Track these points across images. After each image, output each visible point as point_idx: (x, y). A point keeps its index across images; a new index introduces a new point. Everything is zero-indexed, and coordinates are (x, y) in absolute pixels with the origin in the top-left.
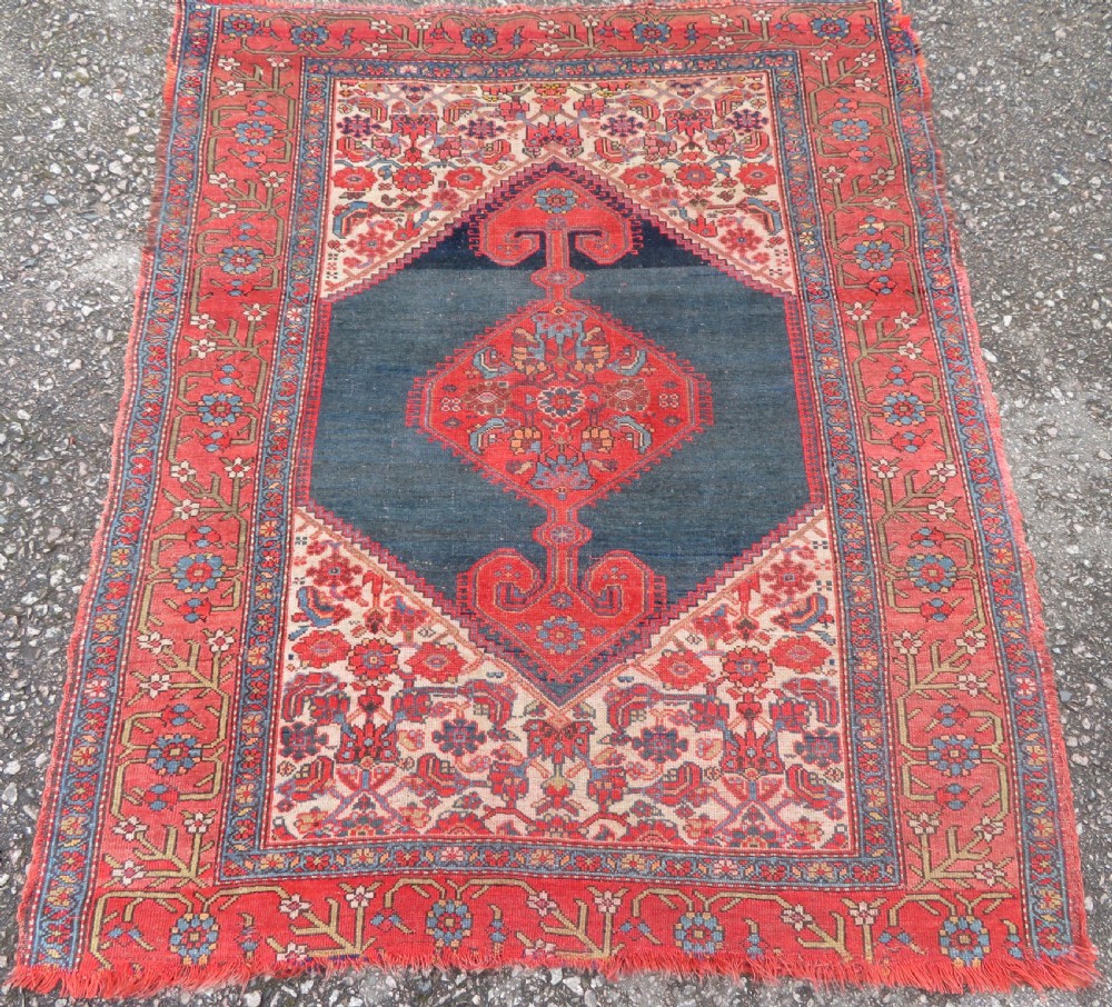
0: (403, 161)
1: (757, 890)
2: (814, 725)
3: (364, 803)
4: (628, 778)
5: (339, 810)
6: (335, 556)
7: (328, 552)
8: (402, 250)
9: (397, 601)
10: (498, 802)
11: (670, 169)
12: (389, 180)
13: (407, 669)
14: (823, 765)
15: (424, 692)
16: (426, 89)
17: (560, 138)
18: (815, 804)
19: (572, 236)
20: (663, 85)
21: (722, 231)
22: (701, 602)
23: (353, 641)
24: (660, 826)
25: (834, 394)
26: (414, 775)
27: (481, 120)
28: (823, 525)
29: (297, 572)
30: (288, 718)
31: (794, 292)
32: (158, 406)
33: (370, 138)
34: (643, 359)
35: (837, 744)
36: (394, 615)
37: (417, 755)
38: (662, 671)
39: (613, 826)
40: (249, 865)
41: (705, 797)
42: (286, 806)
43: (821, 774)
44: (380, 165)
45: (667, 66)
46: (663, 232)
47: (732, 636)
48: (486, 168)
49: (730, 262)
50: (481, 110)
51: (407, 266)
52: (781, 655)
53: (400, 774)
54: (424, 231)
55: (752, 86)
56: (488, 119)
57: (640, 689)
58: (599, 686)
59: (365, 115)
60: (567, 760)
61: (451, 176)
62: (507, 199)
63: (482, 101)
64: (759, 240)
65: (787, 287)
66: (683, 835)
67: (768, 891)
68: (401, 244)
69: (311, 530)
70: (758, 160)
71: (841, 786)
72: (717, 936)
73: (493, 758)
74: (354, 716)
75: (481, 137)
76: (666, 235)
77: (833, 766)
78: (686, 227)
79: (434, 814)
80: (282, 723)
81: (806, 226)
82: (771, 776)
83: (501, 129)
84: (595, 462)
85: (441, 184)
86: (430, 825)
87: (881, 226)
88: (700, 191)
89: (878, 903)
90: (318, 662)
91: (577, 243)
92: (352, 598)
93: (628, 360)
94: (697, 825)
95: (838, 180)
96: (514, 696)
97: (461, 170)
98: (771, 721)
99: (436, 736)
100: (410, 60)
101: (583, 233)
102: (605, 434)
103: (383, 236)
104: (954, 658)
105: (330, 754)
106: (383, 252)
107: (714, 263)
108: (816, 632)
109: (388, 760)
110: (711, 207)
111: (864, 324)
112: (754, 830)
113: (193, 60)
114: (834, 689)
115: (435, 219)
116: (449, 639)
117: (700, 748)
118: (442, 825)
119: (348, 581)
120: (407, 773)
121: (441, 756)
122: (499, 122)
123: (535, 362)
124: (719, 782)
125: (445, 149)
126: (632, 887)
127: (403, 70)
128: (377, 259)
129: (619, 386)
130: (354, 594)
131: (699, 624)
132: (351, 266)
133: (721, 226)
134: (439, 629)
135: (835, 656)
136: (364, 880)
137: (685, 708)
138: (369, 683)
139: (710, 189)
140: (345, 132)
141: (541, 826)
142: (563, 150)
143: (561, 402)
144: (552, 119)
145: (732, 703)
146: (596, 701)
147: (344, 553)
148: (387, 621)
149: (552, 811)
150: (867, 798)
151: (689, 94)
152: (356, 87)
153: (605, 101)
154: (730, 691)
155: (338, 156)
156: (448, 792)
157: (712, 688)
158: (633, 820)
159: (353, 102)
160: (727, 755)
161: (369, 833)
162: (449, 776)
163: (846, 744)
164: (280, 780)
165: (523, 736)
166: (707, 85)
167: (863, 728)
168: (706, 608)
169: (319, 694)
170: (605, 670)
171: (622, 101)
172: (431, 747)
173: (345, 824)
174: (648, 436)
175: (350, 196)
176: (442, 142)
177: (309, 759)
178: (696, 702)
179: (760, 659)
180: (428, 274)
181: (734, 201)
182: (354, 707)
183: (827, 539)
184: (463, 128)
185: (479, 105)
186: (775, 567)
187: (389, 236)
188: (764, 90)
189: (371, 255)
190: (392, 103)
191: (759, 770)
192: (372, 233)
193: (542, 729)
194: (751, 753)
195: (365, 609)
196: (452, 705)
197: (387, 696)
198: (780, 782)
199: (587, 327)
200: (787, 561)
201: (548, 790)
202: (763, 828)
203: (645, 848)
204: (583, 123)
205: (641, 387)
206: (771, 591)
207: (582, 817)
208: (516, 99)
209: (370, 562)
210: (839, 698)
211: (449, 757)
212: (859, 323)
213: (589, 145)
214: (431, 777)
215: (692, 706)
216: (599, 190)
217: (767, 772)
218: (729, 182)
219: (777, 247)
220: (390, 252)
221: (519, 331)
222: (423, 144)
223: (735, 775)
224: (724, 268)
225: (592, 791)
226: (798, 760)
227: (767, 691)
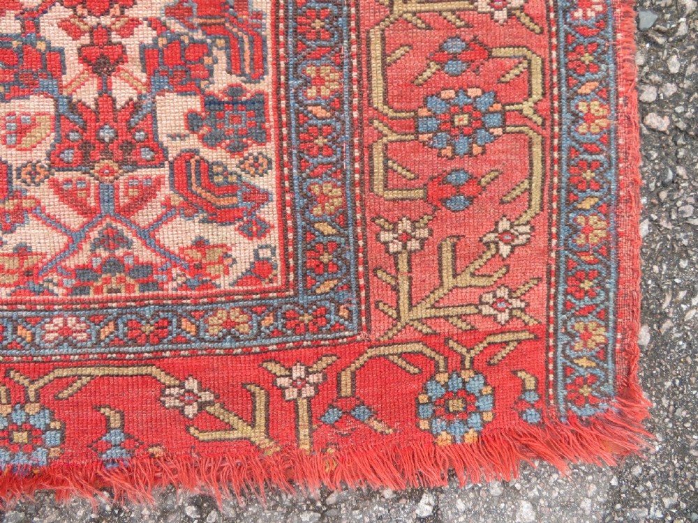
1: (120, 360)
2: (221, 80)
14: (234, 150)
18: (219, 216)
35: (262, 113)
41: (19, 215)
43: (232, 163)
67: (139, 361)
71: (267, 183)
72: (52, 438)
77: (254, 150)
82: (142, 173)
89: (323, 364)
112: (114, 265)
114: (259, 14)
117: (10, 129)
124: (45, 186)
145: (70, 48)
150: (311, 200)
154: (65, 26)
157: (30, 20)
160: (62, 142)
163: (277, 108)
167: (308, 82)
191: (121, 163)
194: (106, 134)
198: (159, 182)
202: (129, 261)
210: (267, 32)
217: (136, 165)
226: (192, 142)
227: (135, 22)
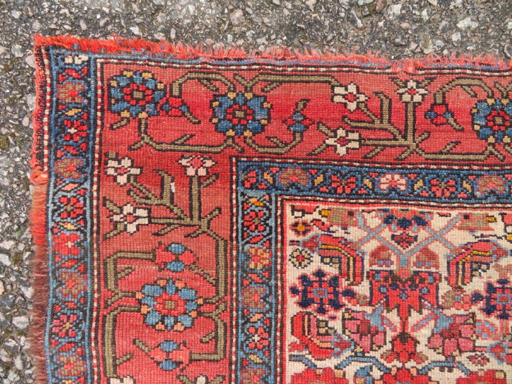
0: (388, 357)
16: (422, 222)
27: (504, 282)
33: (339, 314)
44: (355, 366)
50: (504, 262)
59: (331, 270)
63: (504, 244)
75: (504, 315)
97: (474, 378)
100: (396, 165)
113: (68, 163)
127: (384, 183)
140: (304, 303)
152: (316, 215)
155: (294, 346)
159: (311, 245)
176: (446, 324)
184: (477, 297)
185: (500, 252)
190: (371, 246)
222: (418, 326)
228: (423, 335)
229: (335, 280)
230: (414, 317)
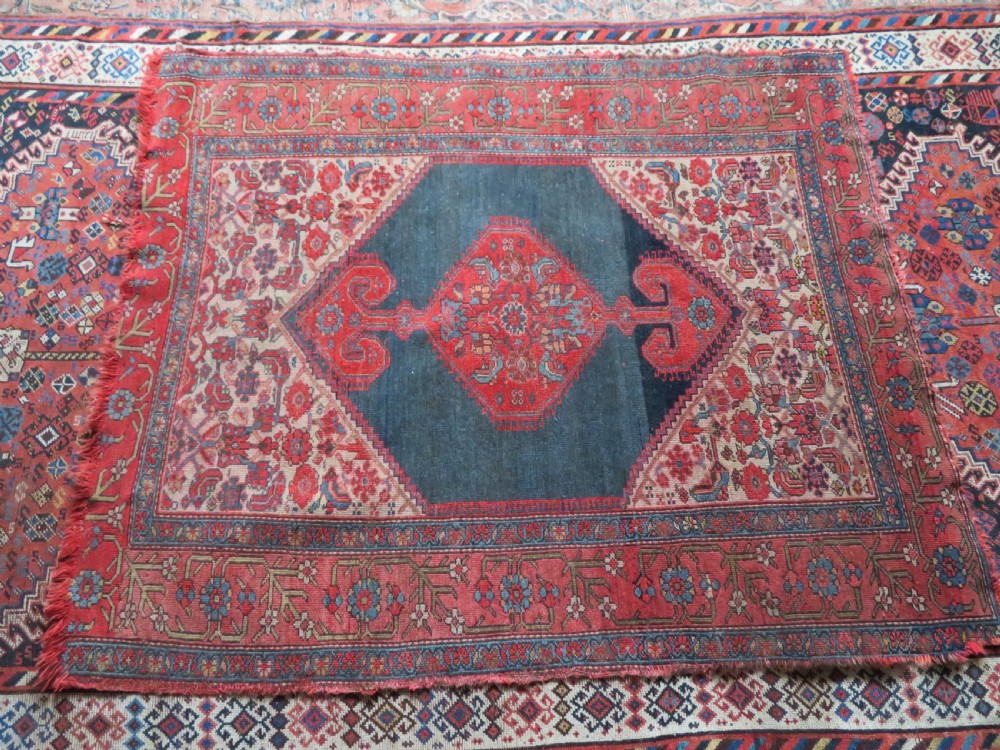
0: (722, 203)
1: (142, 444)
2: (250, 492)
3: (230, 208)
4: (227, 363)
5: (227, 194)
6: (393, 181)
7: (395, 176)
8: (639, 207)
9: (360, 218)
10: (222, 284)
11: (750, 405)
12: (702, 195)
13: (313, 227)
14: (219, 496)
15: (296, 238)
16: (797, 215)
17: (767, 316)
18: (193, 489)
19: (668, 326)
20: (841, 402)
21: (687, 448)
22: (349, 416)
23: (333, 195)
24: (193, 382)
25: (528, 533)
26: (244, 234)
27: (773, 256)
28: (408, 512)
29: (383, 161)
30: (287, 164)
31: (630, 506)
32: (501, 76)
33: (741, 179)
34: (554, 378)
35: (233, 508)
36: (350, 217)
37: (256, 235)
38: (299, 387)
39: (197, 353)
40: (202, 152)
41: (208, 411)
42: (233, 167)
43: (214, 494)
44: (715, 188)
45: (865, 407)
46: (681, 398)
47: (321, 437)
48: (726, 261)
49: (655, 453)
50: (784, 256)
51: (624, 211)
52: (304, 473)
53: (245, 226)
54: (659, 221)
55: (857, 482)
56: (776, 261)
57: (287, 371)
58: (292, 345)
59: (763, 175)
60: (244, 324)
61: (714, 237)
62: (697, 277)
63: (794, 256)
64: (682, 479)
65: (635, 501)
66: (186, 397)
67: (140, 450)
68: (644, 205)
69: (412, 166)
70: (773, 485)
71: (204, 508)
72: (117, 416)
73: (250, 280)
74: (284, 198)
75: (755, 257)
76: (678, 400)
77: (218, 503)
78: (688, 417)
79: (219, 248)
80: (283, 161)
81: (703, 524)
82: (217, 458)
83: (767, 271)
84: (462, 342)
85: (704, 230)
86: (212, 246)
87: (710, 594)
88: (730, 432)
89: (121, 527)
90: (321, 176)
91: (661, 330)
92: (364, 192)
93: (553, 368)
94: (190, 406)
95: (760, 559)
96: (289, 291)
97: (720, 244)
98: (257, 460)
99: (267, 246)
100: (824, 203)
101: (671, 335)
102: (487, 349)
103: (650, 194)
104: (292, 608)
105: (262, 188)
106: (635, 194)
107: (653, 440)
108: (320, 500)
109: (255, 219)
110: (713, 441)
111: (602, 568)
114: (275, 510)
115: (670, 227)
116: (331, 250)
117: (241, 411)
118: (211, 252)
119: (375, 189)
120: (246, 230)
121: (255, 249)
122: (774, 270)
123: (547, 299)
125: (740, 232)
126: (156, 365)
127: (813, 198)
128: (629, 191)
129: (530, 360)
130: (366, 193)
131: (332, 413)
132: (621, 175)
133: (693, 447)
134: (339, 244)
135: (300, 513)
136: (184, 211)
137: (271, 401)
138: (305, 205)
139: (733, 440)
140: (743, 163)
141: (202, 309)
142: (754, 319)
143: (514, 318)
144: (786, 309)
145: (271, 435)
146: (282, 342)
147: (395, 186)
148: (347, 213)
149: (211, 316)
150: (193, 527)
151: (836, 425)
152: (789, 167)
153: (814, 352)
154: (281, 433)
155: (720, 161)
156: (231, 255)
157: (283, 420)
158: (199, 366)
159: (774, 166)
160: (235, 429)
161: (213, 211)
162: (241, 255)
163: (233, 515)
164: (249, 163)
165: (262, 297)
166: (850, 441)
167: (243, 528)
168: (344, 418)
169: (300, 179)
170: (302, 349)
171: (816, 366)
172: (261, 243)
173: (218, 199)
174: (487, 380)
175: (684, 171)
176: (745, 229)
177: (260, 177)
178: (274, 409)
179: (303, 456)
180: (619, 226)
181: (721, 459)
182: (290, 197)
183: (396, 515)
184: (763, 243)
185: (789, 254)
186: (375, 471)
187: (650, 198)
188: (854, 494)
189: (631, 187)
190: (778, 192)
192: (651, 186)
193: (266, 308)
194: (235, 445)
195: (355, 200)
196: (287, 253)
197: (296, 216)
199: (581, 337)
200: (378, 481)
201: (225, 313)
203: (181, 373)
204: (786, 334)
205: (529, 376)
206: (355, 467)
207: (205, 333)
208: (801, 282)
209: (388, 200)
210: (268, 512)
211: (253, 253)
212: (601, 563)
213: (763, 339)
214: (242, 245)
215: (271, 406)
216: (716, 348)
217: (220, 455)
218: (742, 457)
219: (677, 495)
220: (637, 199)
221: (574, 288)
222: (742, 216)
223: (221, 432)
224: (648, 448)
225: (221, 339)
226: (226, 478)
227: (278, 460)
228: (737, 217)
229: (757, 176)
230: (746, 214)
